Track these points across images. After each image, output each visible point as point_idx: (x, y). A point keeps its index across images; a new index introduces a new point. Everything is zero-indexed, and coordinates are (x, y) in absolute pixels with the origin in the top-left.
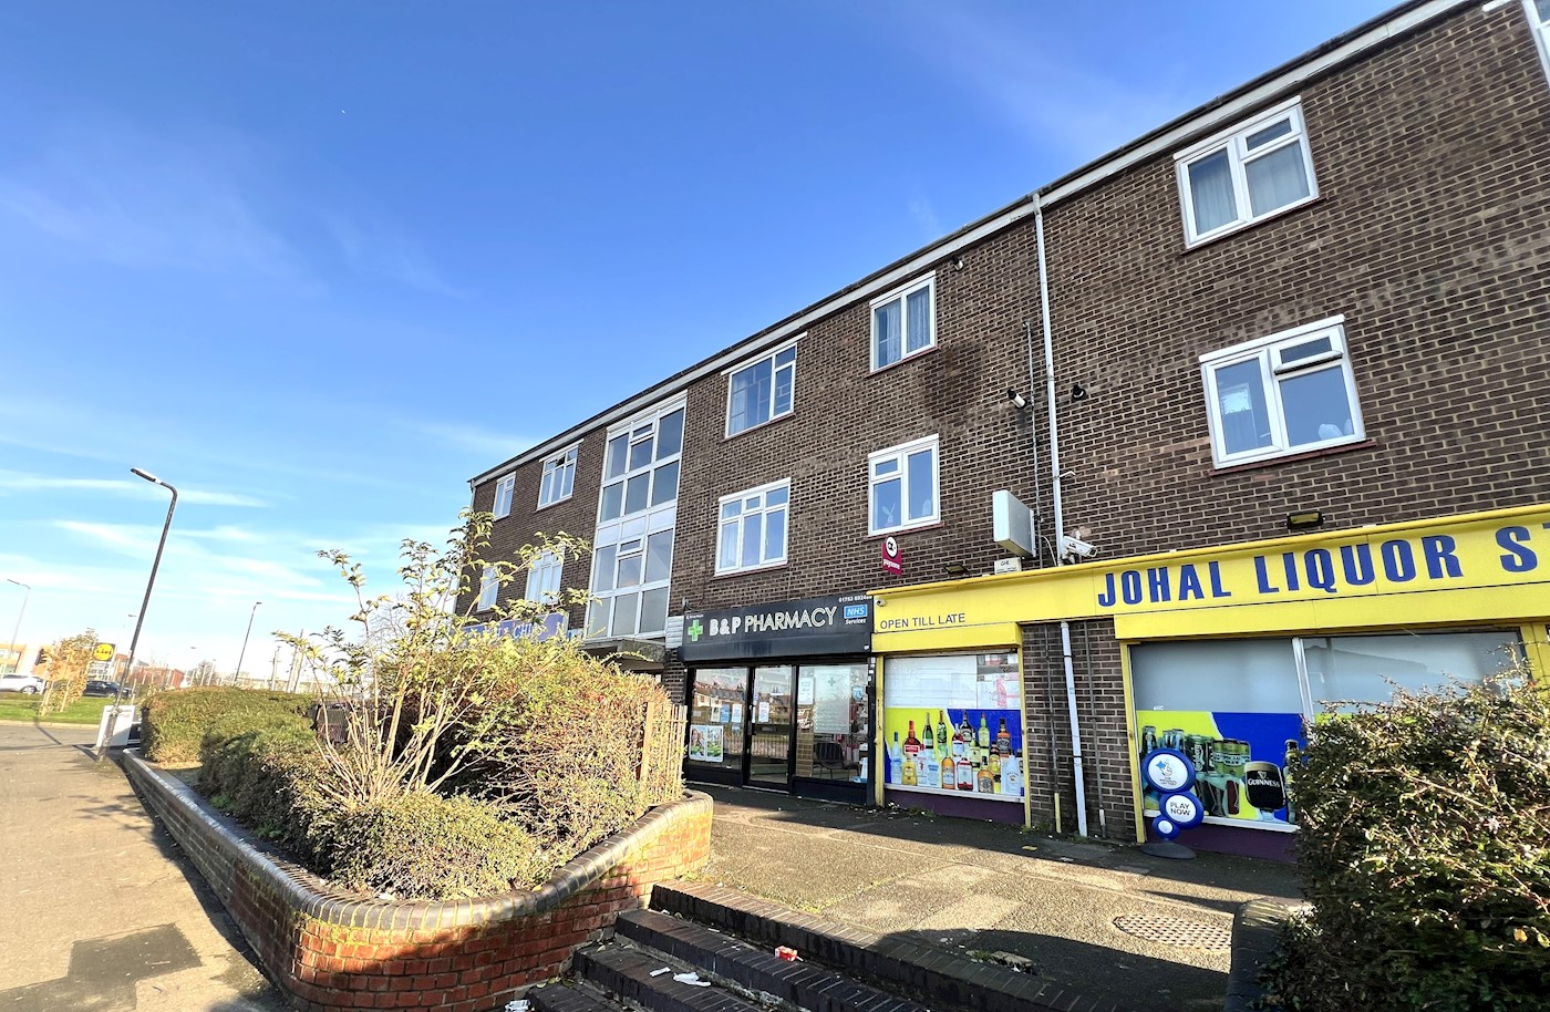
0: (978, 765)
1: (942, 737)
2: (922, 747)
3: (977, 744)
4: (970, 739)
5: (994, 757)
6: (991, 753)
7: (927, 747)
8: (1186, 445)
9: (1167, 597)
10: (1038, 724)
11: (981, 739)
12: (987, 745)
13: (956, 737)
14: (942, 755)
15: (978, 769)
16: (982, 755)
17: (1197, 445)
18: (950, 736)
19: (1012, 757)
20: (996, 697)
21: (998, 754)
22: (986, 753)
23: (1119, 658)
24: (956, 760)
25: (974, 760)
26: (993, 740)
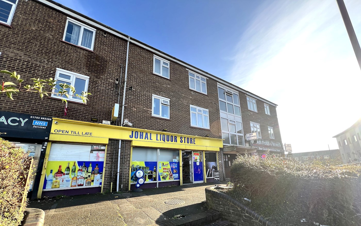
0: (87, 178)
1: (74, 170)
2: (64, 174)
3: (87, 172)
4: (85, 170)
5: (93, 175)
6: (92, 174)
7: (66, 174)
8: (148, 109)
9: (142, 138)
10: (109, 165)
11: (89, 170)
12: (91, 171)
13: (79, 170)
14: (73, 176)
15: (86, 179)
16: (88, 175)
17: (150, 110)
18: (77, 170)
19: (98, 174)
20: (96, 158)
21: (94, 174)
22: (90, 174)
23: (130, 150)
24: (78, 177)
25: (86, 176)
26: (93, 170)
